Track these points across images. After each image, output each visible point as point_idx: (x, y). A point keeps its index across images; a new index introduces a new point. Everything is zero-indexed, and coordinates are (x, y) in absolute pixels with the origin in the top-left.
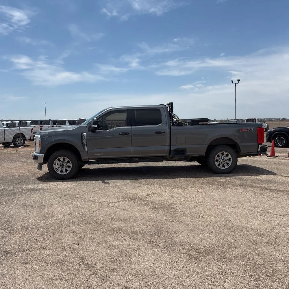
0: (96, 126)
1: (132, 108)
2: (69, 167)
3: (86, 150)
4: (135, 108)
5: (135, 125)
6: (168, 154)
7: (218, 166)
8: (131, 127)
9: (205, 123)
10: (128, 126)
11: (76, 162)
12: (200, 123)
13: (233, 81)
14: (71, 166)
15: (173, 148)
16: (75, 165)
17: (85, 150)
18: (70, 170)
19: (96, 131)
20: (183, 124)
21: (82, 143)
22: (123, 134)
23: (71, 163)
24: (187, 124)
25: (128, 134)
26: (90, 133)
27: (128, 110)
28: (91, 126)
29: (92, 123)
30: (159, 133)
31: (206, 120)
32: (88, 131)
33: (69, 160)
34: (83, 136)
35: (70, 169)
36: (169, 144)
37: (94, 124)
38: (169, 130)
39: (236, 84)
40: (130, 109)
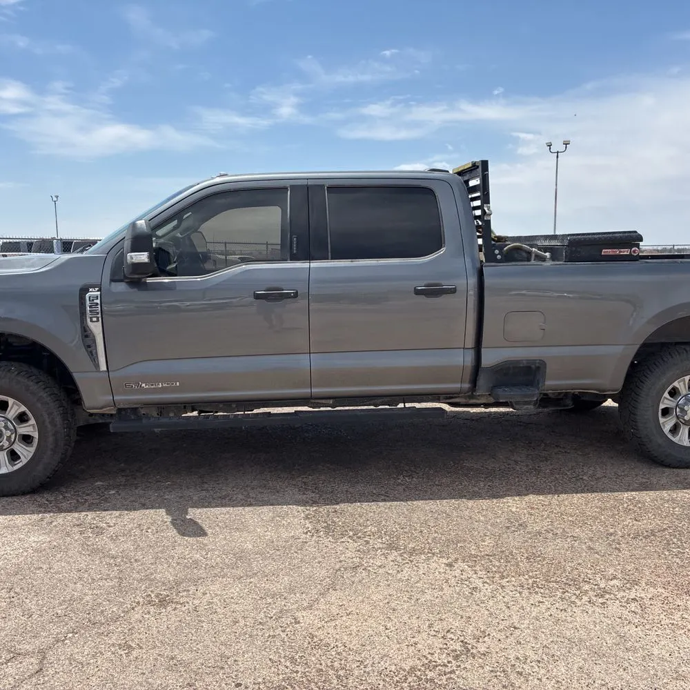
0: (143, 257)
1: (310, 183)
2: (27, 439)
3: (103, 367)
4: (327, 183)
5: (324, 257)
6: (467, 386)
7: (670, 436)
8: (305, 265)
9: (626, 252)
10: (294, 258)
11: (58, 420)
12: (606, 252)
13: (550, 146)
14: (36, 435)
15: (490, 358)
16: (55, 434)
17: (97, 366)
18: (31, 455)
19: (149, 280)
20: (529, 253)
21: (86, 334)
22: (273, 296)
23: (32, 421)
24: (548, 254)
25: (296, 295)
26: (121, 287)
27: (293, 187)
28: (121, 258)
29: (127, 244)
30: (433, 291)
31: (632, 239)
32: (112, 280)
33: (23, 408)
34: (88, 303)
35: (32, 449)
36: (470, 342)
37: (135, 248)
38: (473, 281)
39: (558, 152)
40: (305, 182)
